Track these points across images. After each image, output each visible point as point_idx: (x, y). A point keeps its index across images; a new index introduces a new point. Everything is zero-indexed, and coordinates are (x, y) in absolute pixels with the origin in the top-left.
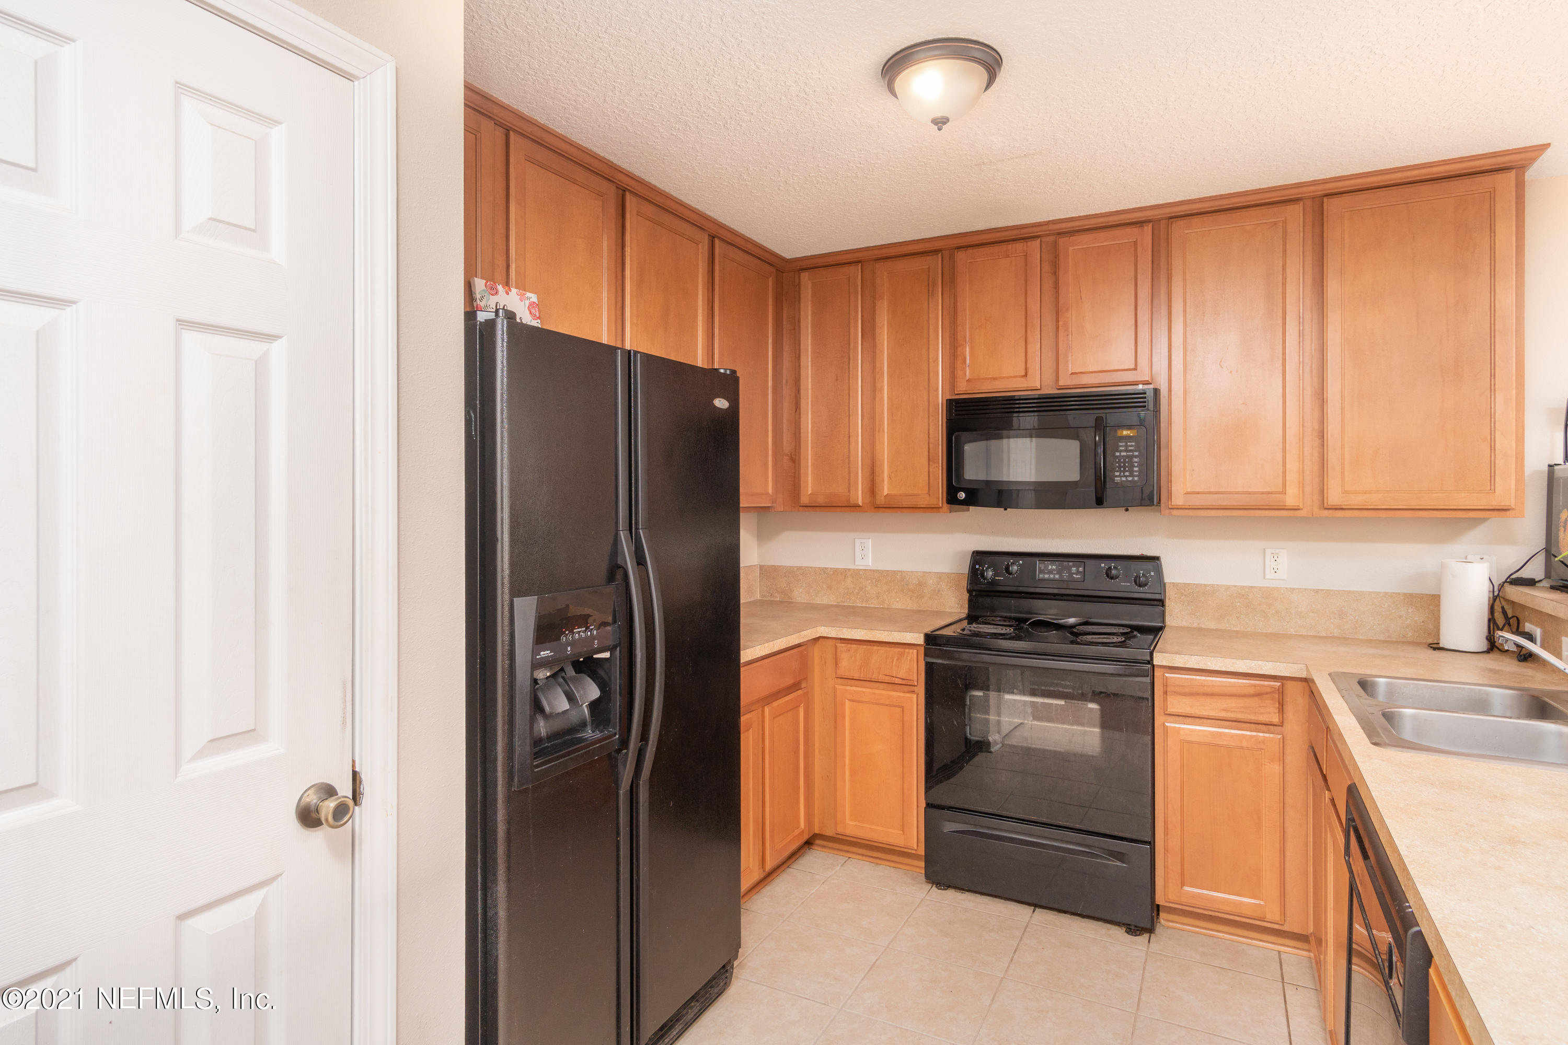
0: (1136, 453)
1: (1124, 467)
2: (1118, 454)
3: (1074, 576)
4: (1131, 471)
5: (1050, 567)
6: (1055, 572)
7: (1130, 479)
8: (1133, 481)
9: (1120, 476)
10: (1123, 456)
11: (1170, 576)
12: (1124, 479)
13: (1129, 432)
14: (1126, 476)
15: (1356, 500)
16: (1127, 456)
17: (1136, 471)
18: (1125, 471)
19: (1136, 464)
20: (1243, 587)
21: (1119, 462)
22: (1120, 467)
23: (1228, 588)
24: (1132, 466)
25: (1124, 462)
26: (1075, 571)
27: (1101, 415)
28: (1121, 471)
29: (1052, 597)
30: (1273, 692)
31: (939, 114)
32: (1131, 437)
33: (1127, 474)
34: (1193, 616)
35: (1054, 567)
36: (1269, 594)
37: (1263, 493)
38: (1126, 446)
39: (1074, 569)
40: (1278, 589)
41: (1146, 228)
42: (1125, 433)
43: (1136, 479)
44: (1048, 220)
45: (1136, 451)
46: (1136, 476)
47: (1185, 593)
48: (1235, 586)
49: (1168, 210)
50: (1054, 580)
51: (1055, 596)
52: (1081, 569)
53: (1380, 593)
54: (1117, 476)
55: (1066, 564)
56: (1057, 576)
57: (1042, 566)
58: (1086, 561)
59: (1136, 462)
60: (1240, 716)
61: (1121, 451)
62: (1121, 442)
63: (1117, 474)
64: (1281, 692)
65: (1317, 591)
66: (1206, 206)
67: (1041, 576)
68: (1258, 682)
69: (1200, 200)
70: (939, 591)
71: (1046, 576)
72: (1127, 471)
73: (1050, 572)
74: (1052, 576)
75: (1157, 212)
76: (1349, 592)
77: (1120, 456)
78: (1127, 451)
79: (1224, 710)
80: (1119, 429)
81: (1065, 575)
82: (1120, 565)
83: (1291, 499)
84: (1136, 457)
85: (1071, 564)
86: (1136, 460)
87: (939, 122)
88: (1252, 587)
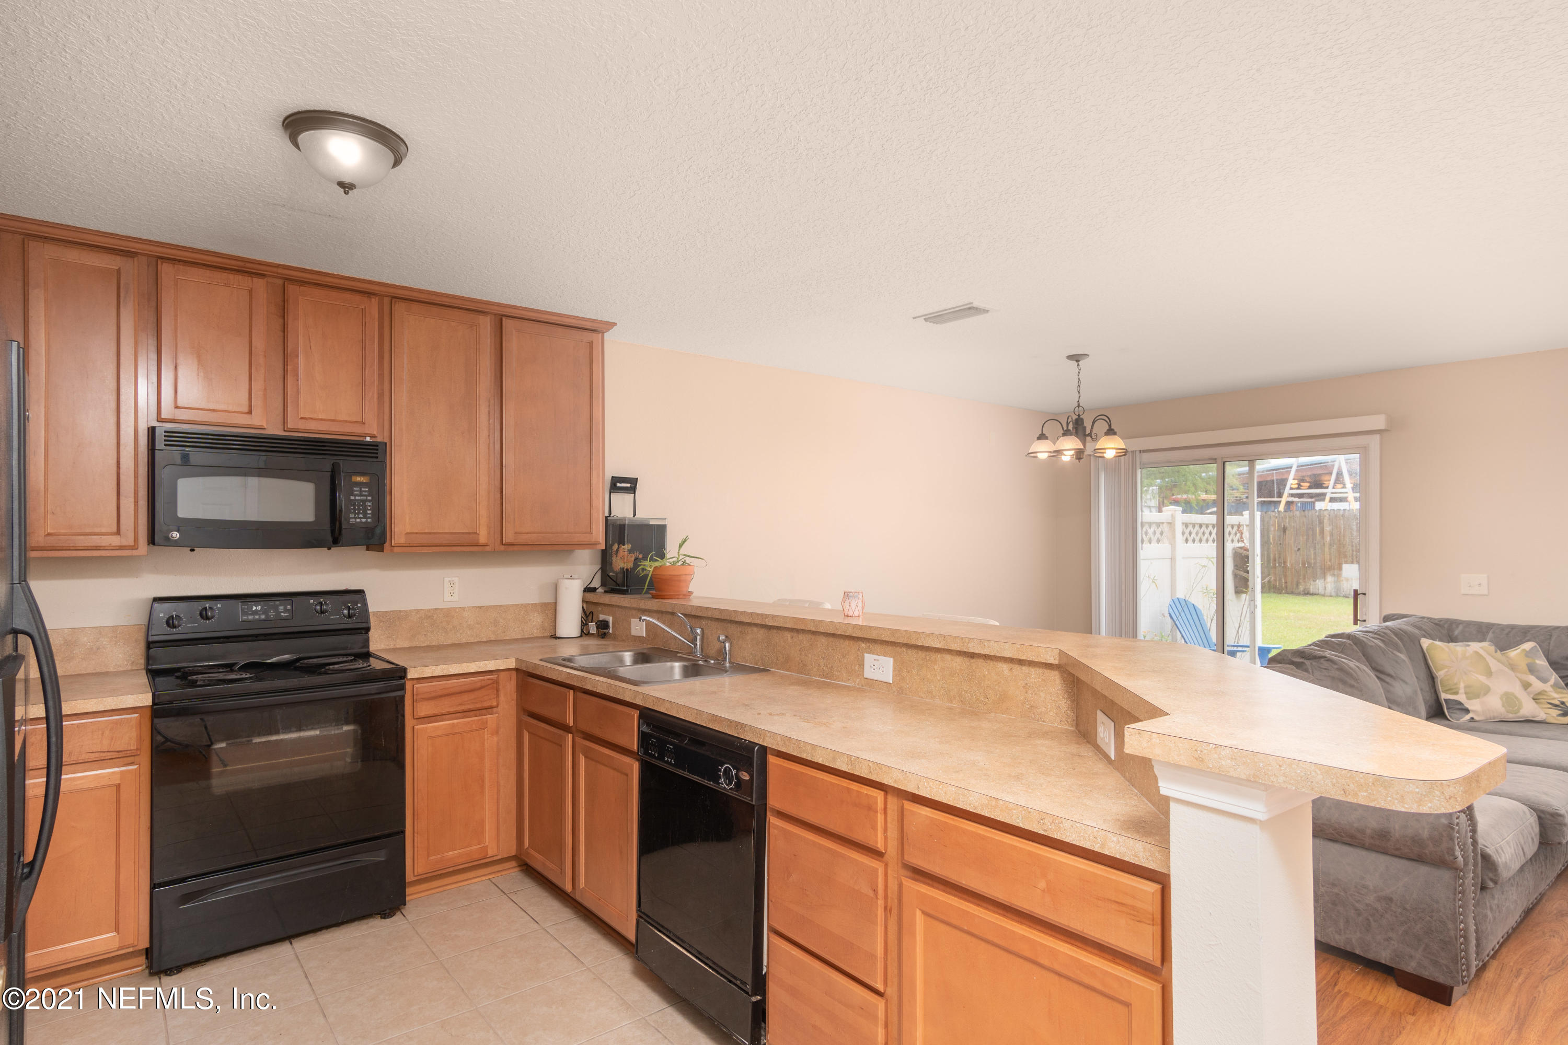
0: (369, 498)
1: (359, 509)
2: (352, 498)
3: (282, 614)
4: (365, 514)
5: (254, 608)
6: (261, 613)
7: (364, 520)
8: (366, 522)
9: (354, 518)
10: (358, 500)
11: (375, 605)
12: (358, 520)
13: (362, 479)
14: (361, 518)
15: (523, 538)
16: (361, 500)
17: (369, 514)
18: (359, 513)
19: (369, 508)
20: (429, 610)
21: (354, 505)
22: (355, 509)
23: (418, 611)
24: (365, 509)
25: (359, 506)
26: (283, 610)
27: (338, 461)
28: (355, 514)
29: (255, 638)
30: (493, 683)
31: (347, 180)
32: (363, 482)
33: (361, 516)
34: (390, 639)
35: (259, 608)
36: (448, 613)
37: (463, 533)
38: (361, 491)
39: (281, 608)
40: (454, 609)
41: (373, 300)
42: (359, 479)
43: (369, 520)
44: (278, 263)
45: (369, 496)
46: (369, 518)
47: (384, 620)
48: (423, 610)
49: (391, 290)
50: (260, 621)
51: (256, 637)
52: (289, 607)
53: (518, 605)
54: (352, 518)
55: (272, 603)
56: (263, 617)
57: (245, 608)
58: (294, 599)
59: (369, 506)
60: (472, 707)
61: (355, 495)
62: (356, 487)
63: (352, 516)
64: (496, 681)
65: (480, 608)
66: (423, 297)
67: (245, 618)
68: (482, 678)
69: (420, 291)
70: (98, 649)
71: (251, 617)
72: (361, 514)
73: (256, 612)
74: (257, 617)
75: (383, 289)
76: (501, 606)
77: (355, 500)
78: (361, 495)
79: (460, 704)
80: (354, 475)
81: (272, 614)
82: (329, 600)
83: (482, 539)
84: (369, 501)
85: (278, 603)
86: (369, 504)
87: (347, 187)
88: (436, 609)
